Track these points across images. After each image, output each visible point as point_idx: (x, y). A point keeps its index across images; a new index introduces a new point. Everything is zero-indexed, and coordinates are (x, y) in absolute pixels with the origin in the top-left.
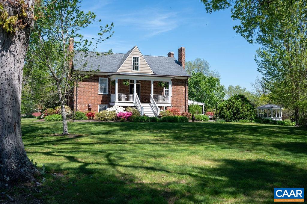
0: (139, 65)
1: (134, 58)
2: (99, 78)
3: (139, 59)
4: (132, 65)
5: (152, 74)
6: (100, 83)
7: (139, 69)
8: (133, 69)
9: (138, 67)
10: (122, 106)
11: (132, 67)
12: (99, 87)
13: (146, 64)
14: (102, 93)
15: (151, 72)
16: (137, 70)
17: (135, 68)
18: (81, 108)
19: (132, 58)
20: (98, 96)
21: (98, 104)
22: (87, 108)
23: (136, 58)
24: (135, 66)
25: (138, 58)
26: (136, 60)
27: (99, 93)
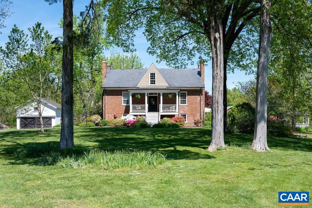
0: (156, 80)
1: (151, 74)
2: (123, 92)
3: (156, 74)
4: (150, 80)
5: (167, 87)
6: (123, 97)
7: (156, 83)
8: (151, 83)
9: (155, 81)
10: (134, 115)
11: (150, 81)
12: (123, 99)
13: (162, 78)
14: (125, 105)
15: (167, 85)
16: (155, 83)
17: (153, 82)
18: (109, 117)
19: (150, 74)
20: (122, 106)
21: (122, 114)
22: (113, 117)
23: (153, 74)
24: (153, 81)
25: (154, 74)
26: (153, 76)
27: (123, 105)
